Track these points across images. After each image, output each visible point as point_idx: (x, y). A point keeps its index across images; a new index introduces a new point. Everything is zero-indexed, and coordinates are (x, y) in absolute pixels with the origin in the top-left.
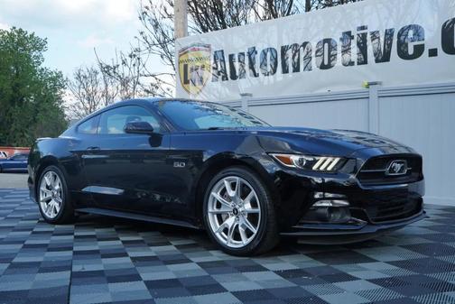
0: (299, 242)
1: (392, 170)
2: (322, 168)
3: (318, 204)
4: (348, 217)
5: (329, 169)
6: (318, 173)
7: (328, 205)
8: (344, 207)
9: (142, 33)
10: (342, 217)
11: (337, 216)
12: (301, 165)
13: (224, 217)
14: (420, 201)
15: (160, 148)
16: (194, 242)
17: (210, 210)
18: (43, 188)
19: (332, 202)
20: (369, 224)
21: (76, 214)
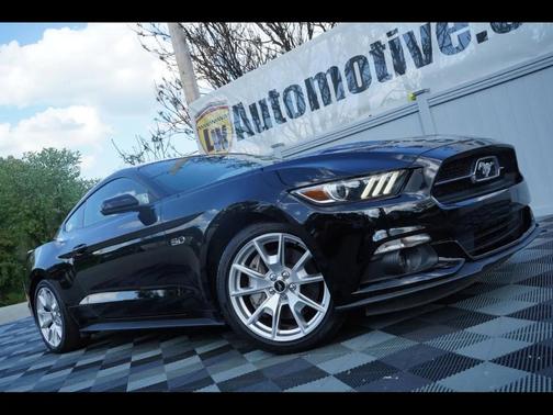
0: (368, 314)
1: (480, 174)
2: (375, 194)
3: (382, 250)
4: (433, 259)
5: (386, 191)
6: (371, 202)
7: (397, 247)
8: (424, 245)
9: (161, 113)
10: (424, 260)
11: (416, 262)
12: (343, 195)
13: (255, 299)
14: (527, 210)
15: (155, 224)
16: (226, 343)
17: (232, 292)
18: (40, 311)
19: (402, 242)
20: (469, 261)
21: (82, 335)
